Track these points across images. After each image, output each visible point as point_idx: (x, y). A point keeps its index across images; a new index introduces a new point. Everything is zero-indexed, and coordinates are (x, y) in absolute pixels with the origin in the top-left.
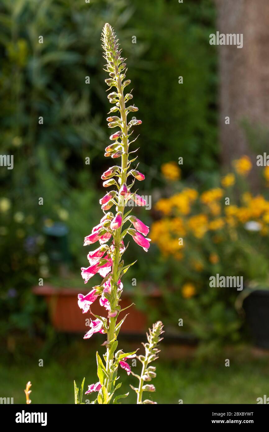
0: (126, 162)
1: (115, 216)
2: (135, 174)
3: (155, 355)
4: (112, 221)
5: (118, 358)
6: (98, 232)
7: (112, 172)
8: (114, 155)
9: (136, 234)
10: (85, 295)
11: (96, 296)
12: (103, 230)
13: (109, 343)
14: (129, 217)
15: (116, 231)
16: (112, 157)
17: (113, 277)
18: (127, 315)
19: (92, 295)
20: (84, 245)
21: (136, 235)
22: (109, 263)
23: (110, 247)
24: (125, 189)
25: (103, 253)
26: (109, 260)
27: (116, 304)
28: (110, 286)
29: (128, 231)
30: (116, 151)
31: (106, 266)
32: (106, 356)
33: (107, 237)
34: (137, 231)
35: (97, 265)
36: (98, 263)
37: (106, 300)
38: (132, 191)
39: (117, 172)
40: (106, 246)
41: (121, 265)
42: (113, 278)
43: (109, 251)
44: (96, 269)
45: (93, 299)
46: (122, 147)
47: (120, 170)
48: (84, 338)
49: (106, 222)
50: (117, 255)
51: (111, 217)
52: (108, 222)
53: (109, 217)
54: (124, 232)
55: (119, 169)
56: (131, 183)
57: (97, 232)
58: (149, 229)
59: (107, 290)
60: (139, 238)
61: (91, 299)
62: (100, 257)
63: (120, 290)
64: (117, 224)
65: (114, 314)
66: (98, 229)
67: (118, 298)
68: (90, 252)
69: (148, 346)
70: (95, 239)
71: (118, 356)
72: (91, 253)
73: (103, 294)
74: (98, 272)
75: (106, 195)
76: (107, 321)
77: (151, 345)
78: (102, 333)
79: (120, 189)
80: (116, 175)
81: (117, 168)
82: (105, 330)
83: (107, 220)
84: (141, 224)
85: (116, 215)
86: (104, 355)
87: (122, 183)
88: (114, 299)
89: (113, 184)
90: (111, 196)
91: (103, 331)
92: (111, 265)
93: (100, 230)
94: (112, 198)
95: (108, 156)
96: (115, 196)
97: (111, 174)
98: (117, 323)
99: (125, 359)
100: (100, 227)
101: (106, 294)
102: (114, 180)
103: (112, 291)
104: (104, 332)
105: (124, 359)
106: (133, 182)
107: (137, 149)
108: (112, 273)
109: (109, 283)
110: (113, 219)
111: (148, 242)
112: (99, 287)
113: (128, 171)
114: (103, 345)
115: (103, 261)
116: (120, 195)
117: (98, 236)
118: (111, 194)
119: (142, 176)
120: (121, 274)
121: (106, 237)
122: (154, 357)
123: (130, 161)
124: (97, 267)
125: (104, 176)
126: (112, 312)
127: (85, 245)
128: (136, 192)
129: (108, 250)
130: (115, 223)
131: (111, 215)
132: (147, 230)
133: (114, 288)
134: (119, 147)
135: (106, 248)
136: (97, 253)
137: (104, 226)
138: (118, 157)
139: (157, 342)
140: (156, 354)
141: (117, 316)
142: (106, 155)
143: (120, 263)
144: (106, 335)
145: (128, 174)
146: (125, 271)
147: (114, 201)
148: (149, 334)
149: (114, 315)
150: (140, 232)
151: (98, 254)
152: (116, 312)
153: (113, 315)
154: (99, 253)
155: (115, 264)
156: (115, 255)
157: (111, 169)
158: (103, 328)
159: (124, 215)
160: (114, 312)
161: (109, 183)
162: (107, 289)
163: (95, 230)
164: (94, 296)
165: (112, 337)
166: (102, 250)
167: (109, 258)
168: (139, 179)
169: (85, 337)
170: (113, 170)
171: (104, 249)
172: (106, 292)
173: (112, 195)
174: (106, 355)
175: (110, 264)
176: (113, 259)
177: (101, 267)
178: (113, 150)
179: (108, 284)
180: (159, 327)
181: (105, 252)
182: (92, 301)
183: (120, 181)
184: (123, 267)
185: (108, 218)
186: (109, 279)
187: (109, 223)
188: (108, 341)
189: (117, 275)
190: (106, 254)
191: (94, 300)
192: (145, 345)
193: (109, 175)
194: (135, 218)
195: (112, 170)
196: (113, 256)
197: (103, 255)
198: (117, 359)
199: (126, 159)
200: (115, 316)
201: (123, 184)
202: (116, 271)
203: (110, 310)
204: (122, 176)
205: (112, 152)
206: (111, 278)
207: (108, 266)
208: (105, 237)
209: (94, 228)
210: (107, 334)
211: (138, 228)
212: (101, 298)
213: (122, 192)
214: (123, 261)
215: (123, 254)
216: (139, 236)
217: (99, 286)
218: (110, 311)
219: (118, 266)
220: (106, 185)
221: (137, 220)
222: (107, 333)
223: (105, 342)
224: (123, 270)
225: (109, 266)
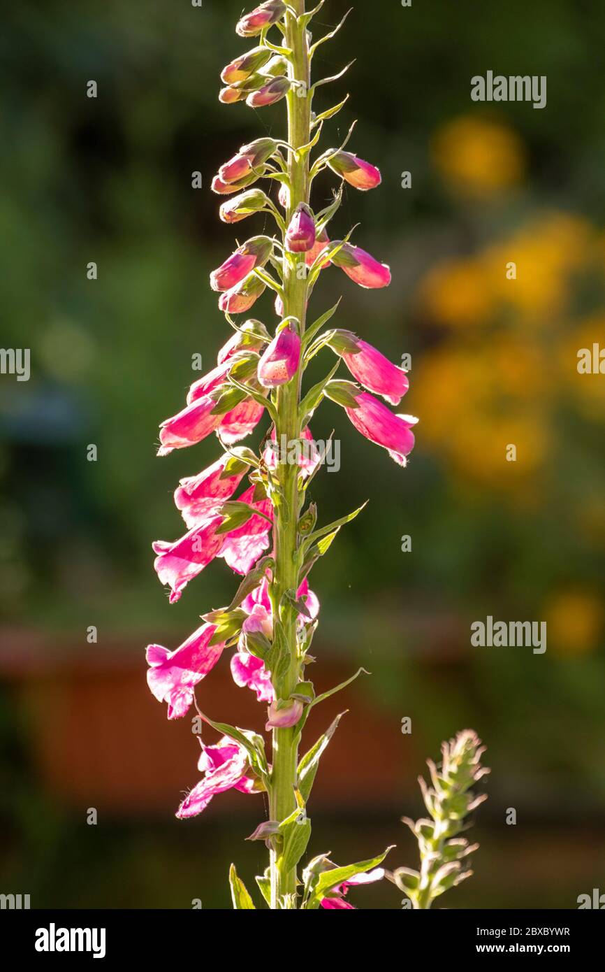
0: (302, 120)
1: (272, 335)
2: (342, 168)
3: (457, 865)
4: (262, 353)
5: (313, 886)
6: (210, 401)
7: (254, 163)
8: (256, 96)
9: (359, 400)
10: (173, 650)
11: (217, 649)
12: (230, 391)
13: (276, 830)
14: (329, 335)
15: (281, 392)
16: (249, 101)
17: (278, 570)
18: (340, 716)
19: (202, 645)
20: (158, 455)
21: (357, 405)
22: (260, 517)
23: (260, 457)
24: (307, 227)
25: (234, 479)
26: (261, 506)
27: (296, 675)
28: (268, 607)
29: (327, 389)
30: (265, 77)
31: (247, 530)
32: (267, 883)
33: (248, 415)
34: (362, 389)
35: (214, 528)
36: (218, 521)
37: (255, 664)
38: (334, 232)
39: (271, 161)
40: (246, 454)
41: (308, 521)
42: (278, 573)
43: (257, 471)
44: (212, 542)
45: (206, 660)
46: (285, 60)
47: (284, 151)
48: (178, 815)
49: (240, 358)
50: (288, 486)
51: (258, 341)
52: (247, 359)
53: (251, 339)
54: (310, 395)
55: (280, 148)
56: (329, 204)
57: (206, 399)
58: (406, 379)
59: (259, 625)
60: (371, 414)
61: (198, 662)
62: (225, 495)
63: (308, 620)
64: (282, 364)
65: (289, 713)
66: (210, 388)
67: (303, 654)
68: (182, 481)
69: (427, 832)
70: (199, 428)
71: (314, 880)
72: (190, 482)
73: (241, 641)
74: (220, 556)
75: (235, 254)
76: (263, 745)
77: (441, 828)
78: (246, 791)
79: (286, 226)
80: (268, 172)
81: (269, 147)
82: (257, 780)
83: (242, 352)
84: (375, 359)
85: (279, 331)
86: (258, 878)
87: (294, 203)
88: (288, 655)
89: (260, 209)
90: (254, 258)
91: (250, 784)
92: (267, 523)
93: (219, 392)
94: (257, 263)
95: (234, 100)
96: (270, 256)
97: (247, 171)
98: (303, 748)
99: (341, 889)
100: (215, 382)
101: (256, 640)
102: (260, 195)
103: (278, 627)
104: (254, 788)
105: (336, 890)
106: (338, 197)
107: (346, 69)
108: (273, 555)
109: (264, 594)
110: (266, 346)
111: (407, 428)
112: (226, 615)
113: (314, 154)
114: (255, 837)
115: (237, 510)
116: (288, 250)
117: (212, 417)
118: (252, 250)
119: (371, 172)
120: (308, 558)
121: (241, 418)
122: (452, 874)
123: (322, 116)
124: (215, 537)
125: (222, 181)
126: (281, 708)
127: (163, 451)
128: (348, 237)
129: (253, 468)
130: (276, 359)
131: (256, 331)
132: (402, 382)
133: (285, 614)
134: (274, 61)
135: (244, 460)
136: (209, 480)
137: (232, 375)
138: (273, 102)
139: (464, 814)
140: (463, 861)
141: (300, 722)
142: (226, 96)
143: (302, 513)
144: (262, 799)
145: (316, 168)
146: (324, 545)
147: (266, 275)
148: (430, 785)
149: (292, 719)
150: (373, 391)
151: (213, 486)
152: (298, 707)
153: (285, 718)
154: (217, 481)
155: (282, 519)
156: (282, 488)
157: (249, 153)
158: (249, 772)
159: (306, 328)
160: (291, 707)
161: (241, 206)
162: (257, 620)
163: (199, 393)
164: (209, 648)
165: (286, 807)
166: (229, 469)
167: (260, 497)
168: (360, 185)
169: (181, 813)
170: (257, 155)
171: (238, 465)
172: (255, 630)
173: (258, 252)
174: (266, 877)
175: (265, 521)
176: (275, 502)
177: (230, 536)
178: (252, 77)
179: (260, 599)
180: (468, 756)
181: (240, 478)
182: (202, 672)
183: (285, 194)
184: (317, 528)
185: (247, 342)
186: (263, 581)
187: (253, 363)
188: (271, 821)
189: (294, 563)
190: (246, 483)
191: (207, 666)
192: (416, 829)
193: (240, 175)
194: (351, 336)
195: (253, 156)
196: (273, 490)
197: (235, 488)
198: (311, 889)
199: (304, 110)
200: (294, 722)
201: (298, 208)
202: (291, 545)
203: (275, 699)
204: (294, 178)
205: (247, 86)
206: (270, 576)
207: (256, 529)
208: (237, 418)
209: (194, 387)
210: (266, 793)
211: (363, 378)
212: (236, 655)
213: (297, 237)
214: (313, 507)
215: (310, 479)
216: (372, 407)
217: (226, 608)
218: (275, 706)
219: (297, 529)
220: (230, 213)
221: (359, 344)
222: (266, 790)
223: (262, 828)
224: (315, 543)
225: (260, 530)
